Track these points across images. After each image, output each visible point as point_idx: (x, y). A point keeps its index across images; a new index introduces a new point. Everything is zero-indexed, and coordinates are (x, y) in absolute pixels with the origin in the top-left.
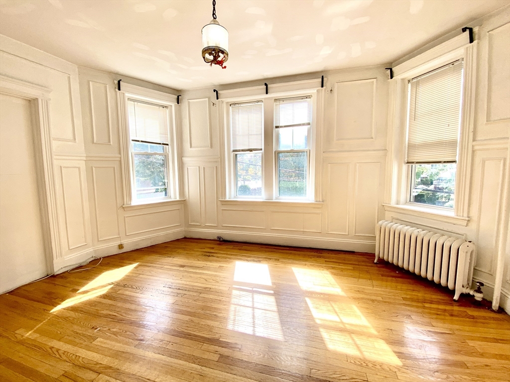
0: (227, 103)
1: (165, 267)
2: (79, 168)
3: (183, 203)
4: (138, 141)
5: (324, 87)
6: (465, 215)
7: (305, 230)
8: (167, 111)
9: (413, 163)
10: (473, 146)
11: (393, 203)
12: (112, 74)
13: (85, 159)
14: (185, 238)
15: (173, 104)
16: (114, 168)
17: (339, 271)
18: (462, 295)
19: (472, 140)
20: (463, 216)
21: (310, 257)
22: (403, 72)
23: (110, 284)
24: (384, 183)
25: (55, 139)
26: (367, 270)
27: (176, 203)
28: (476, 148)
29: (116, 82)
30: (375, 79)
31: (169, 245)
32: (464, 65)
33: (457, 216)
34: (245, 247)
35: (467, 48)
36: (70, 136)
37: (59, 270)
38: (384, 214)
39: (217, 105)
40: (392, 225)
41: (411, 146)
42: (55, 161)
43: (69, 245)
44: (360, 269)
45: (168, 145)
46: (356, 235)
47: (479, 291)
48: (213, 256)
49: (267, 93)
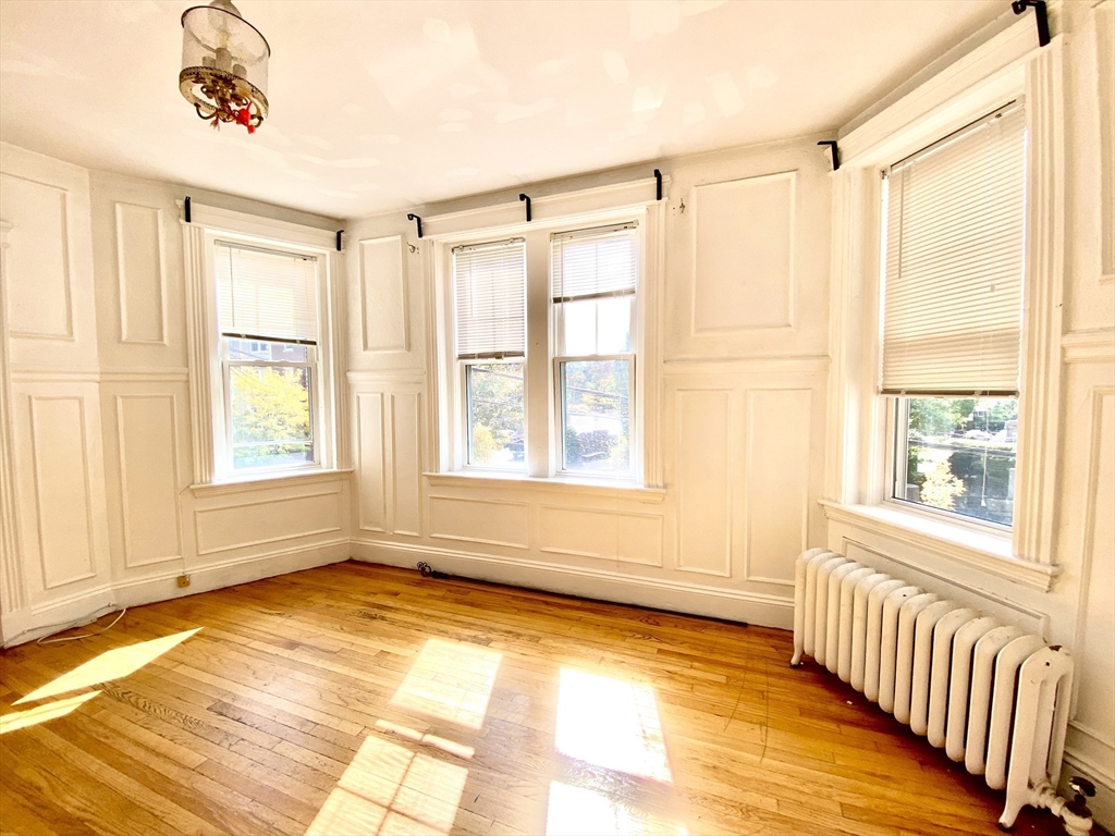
0: (446, 244)
1: (255, 644)
2: (81, 401)
3: (347, 478)
4: (239, 336)
5: (664, 199)
6: (1045, 556)
7: (621, 558)
8: (316, 265)
9: (897, 392)
10: (1063, 350)
11: (847, 502)
12: (170, 185)
13: (97, 377)
14: (351, 561)
15: (329, 250)
16: (172, 398)
17: (685, 687)
18: (1027, 812)
19: (1059, 331)
20: (1037, 561)
21: (624, 633)
22: (865, 149)
23: (95, 688)
24: (822, 447)
25: (15, 335)
26: (764, 688)
27: (329, 478)
28: (1072, 354)
29: (181, 203)
30: (794, 173)
31: (301, 581)
32: (1029, 114)
33: (1021, 556)
34: (475, 595)
35: (1034, 62)
36: (62, 328)
37: (15, 638)
38: (825, 527)
39: (421, 251)
40: (835, 567)
41: (892, 347)
42: (13, 384)
43: (44, 581)
44: (747, 685)
45: (314, 343)
46: (752, 578)
47: (1078, 807)
48: (383, 618)
49: (529, 219)
